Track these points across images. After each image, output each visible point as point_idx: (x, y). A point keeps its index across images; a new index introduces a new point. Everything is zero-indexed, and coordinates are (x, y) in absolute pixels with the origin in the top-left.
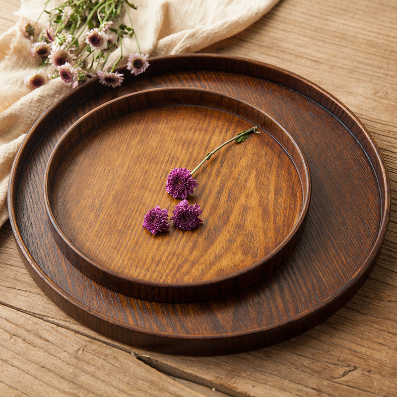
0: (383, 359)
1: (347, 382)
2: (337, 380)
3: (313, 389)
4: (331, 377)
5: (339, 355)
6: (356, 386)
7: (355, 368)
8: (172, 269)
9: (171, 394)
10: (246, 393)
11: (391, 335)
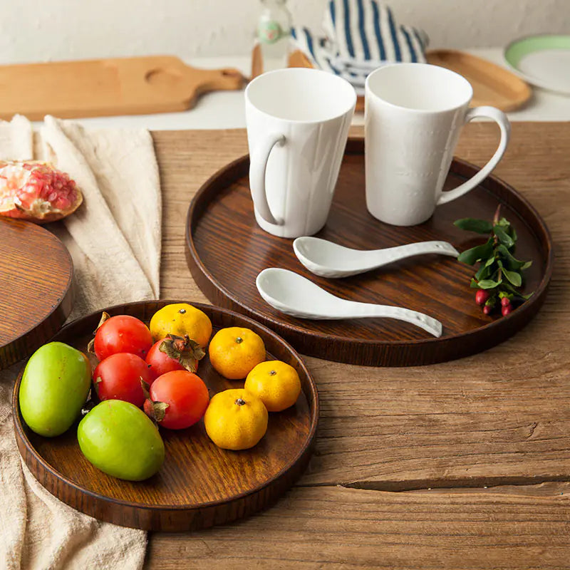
0: (552, 409)
1: (539, 436)
2: (530, 438)
3: (517, 452)
4: (523, 438)
5: (515, 419)
6: (548, 437)
7: (536, 425)
8: (238, 477)
9: (401, 504)
10: (465, 477)
11: (543, 389)
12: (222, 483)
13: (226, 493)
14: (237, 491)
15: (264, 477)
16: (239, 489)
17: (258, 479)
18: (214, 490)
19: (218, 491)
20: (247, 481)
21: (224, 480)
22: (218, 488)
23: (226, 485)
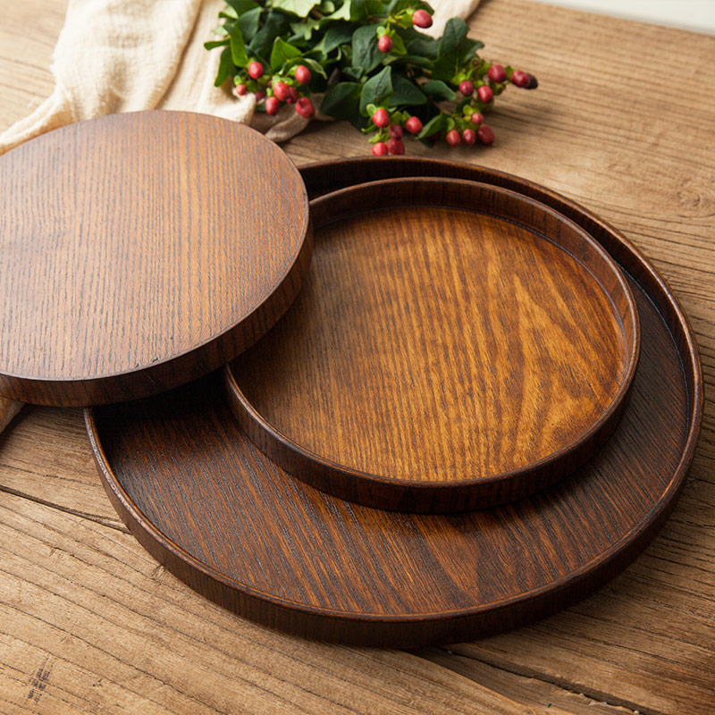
12: (463, 455)
13: (464, 472)
14: (480, 471)
15: (525, 459)
16: (484, 469)
17: (515, 461)
18: (448, 463)
19: (453, 466)
20: (498, 461)
21: (468, 453)
22: (455, 461)
23: (467, 459)
